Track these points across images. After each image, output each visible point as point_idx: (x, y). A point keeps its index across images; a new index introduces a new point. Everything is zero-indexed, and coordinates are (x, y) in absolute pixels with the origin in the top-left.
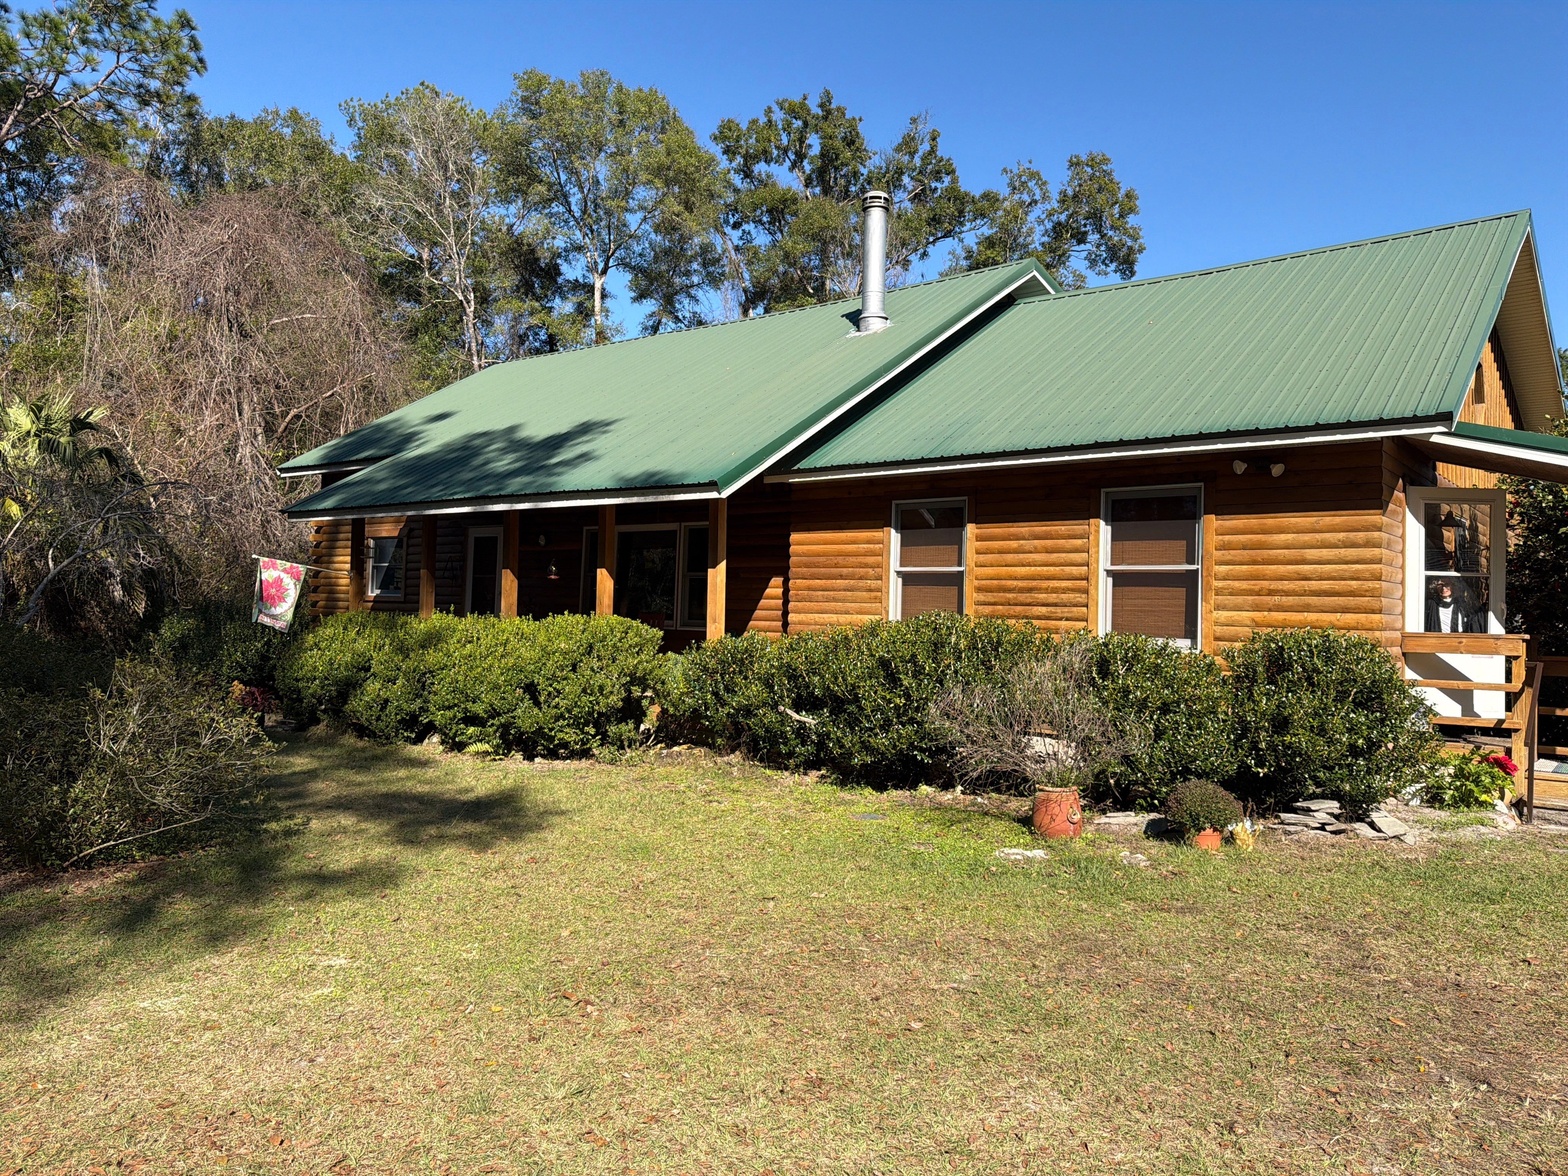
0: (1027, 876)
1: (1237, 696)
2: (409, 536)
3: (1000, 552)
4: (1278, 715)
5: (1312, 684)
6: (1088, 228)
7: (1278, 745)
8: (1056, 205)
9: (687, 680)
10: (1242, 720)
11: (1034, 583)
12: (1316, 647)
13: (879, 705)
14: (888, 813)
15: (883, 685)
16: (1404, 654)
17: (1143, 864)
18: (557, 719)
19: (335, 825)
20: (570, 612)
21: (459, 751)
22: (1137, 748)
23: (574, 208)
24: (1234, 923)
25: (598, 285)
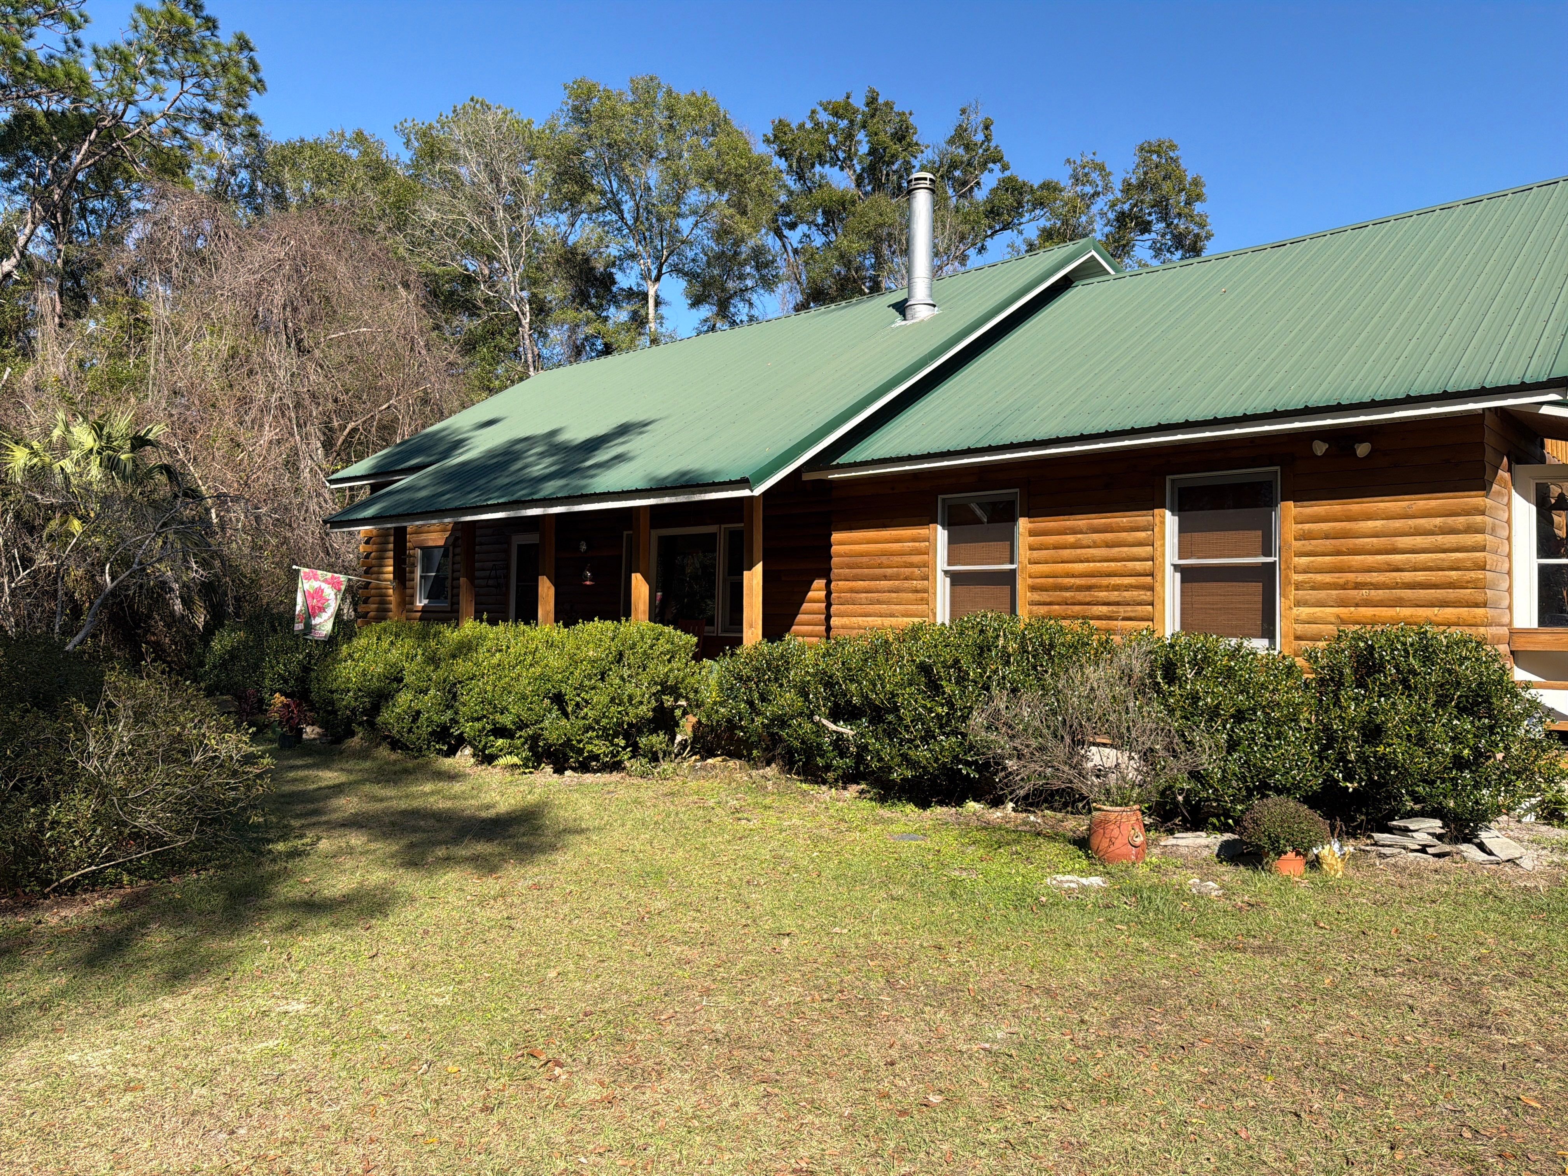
0: (1082, 907)
1: (1321, 701)
2: (454, 545)
3: (1056, 547)
4: (1369, 722)
5: (1407, 687)
6: (1153, 217)
7: (1369, 757)
8: (1119, 195)
9: (722, 690)
10: (1327, 728)
11: (1094, 581)
12: (1412, 645)
13: (920, 714)
14: (929, 833)
15: (925, 692)
16: (1512, 652)
17: (1214, 893)
18: (587, 730)
19: (344, 845)
20: (600, 619)
21: (490, 764)
22: (1208, 762)
23: (627, 216)
24: (1322, 968)
25: (651, 293)
